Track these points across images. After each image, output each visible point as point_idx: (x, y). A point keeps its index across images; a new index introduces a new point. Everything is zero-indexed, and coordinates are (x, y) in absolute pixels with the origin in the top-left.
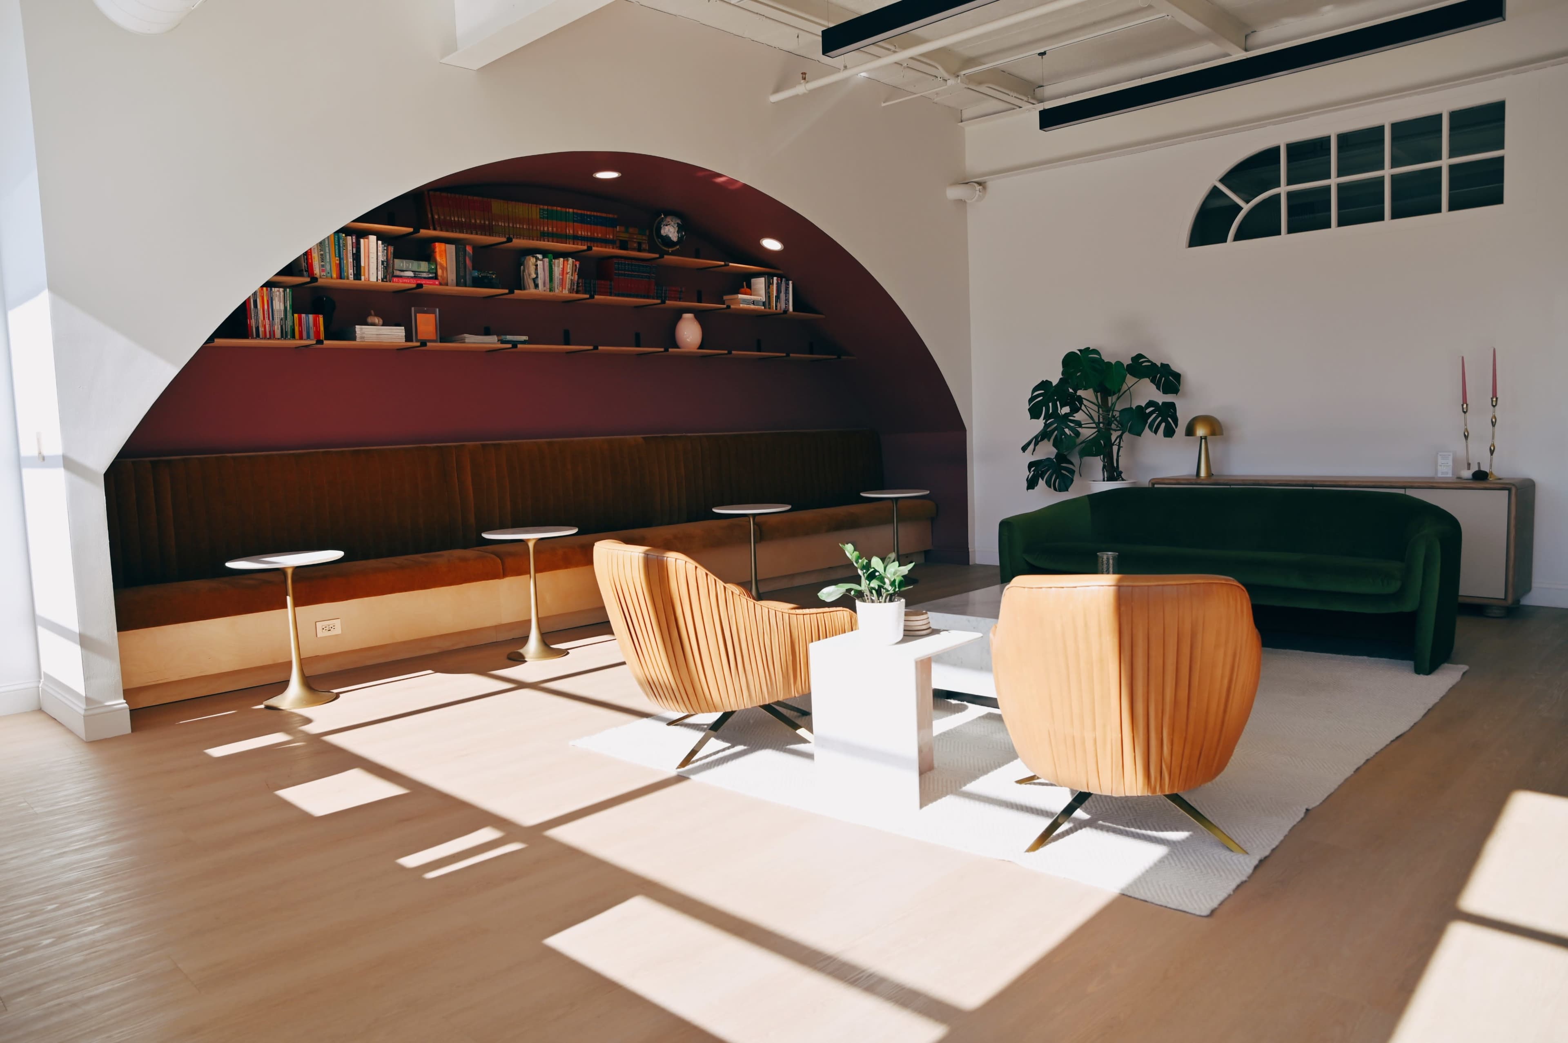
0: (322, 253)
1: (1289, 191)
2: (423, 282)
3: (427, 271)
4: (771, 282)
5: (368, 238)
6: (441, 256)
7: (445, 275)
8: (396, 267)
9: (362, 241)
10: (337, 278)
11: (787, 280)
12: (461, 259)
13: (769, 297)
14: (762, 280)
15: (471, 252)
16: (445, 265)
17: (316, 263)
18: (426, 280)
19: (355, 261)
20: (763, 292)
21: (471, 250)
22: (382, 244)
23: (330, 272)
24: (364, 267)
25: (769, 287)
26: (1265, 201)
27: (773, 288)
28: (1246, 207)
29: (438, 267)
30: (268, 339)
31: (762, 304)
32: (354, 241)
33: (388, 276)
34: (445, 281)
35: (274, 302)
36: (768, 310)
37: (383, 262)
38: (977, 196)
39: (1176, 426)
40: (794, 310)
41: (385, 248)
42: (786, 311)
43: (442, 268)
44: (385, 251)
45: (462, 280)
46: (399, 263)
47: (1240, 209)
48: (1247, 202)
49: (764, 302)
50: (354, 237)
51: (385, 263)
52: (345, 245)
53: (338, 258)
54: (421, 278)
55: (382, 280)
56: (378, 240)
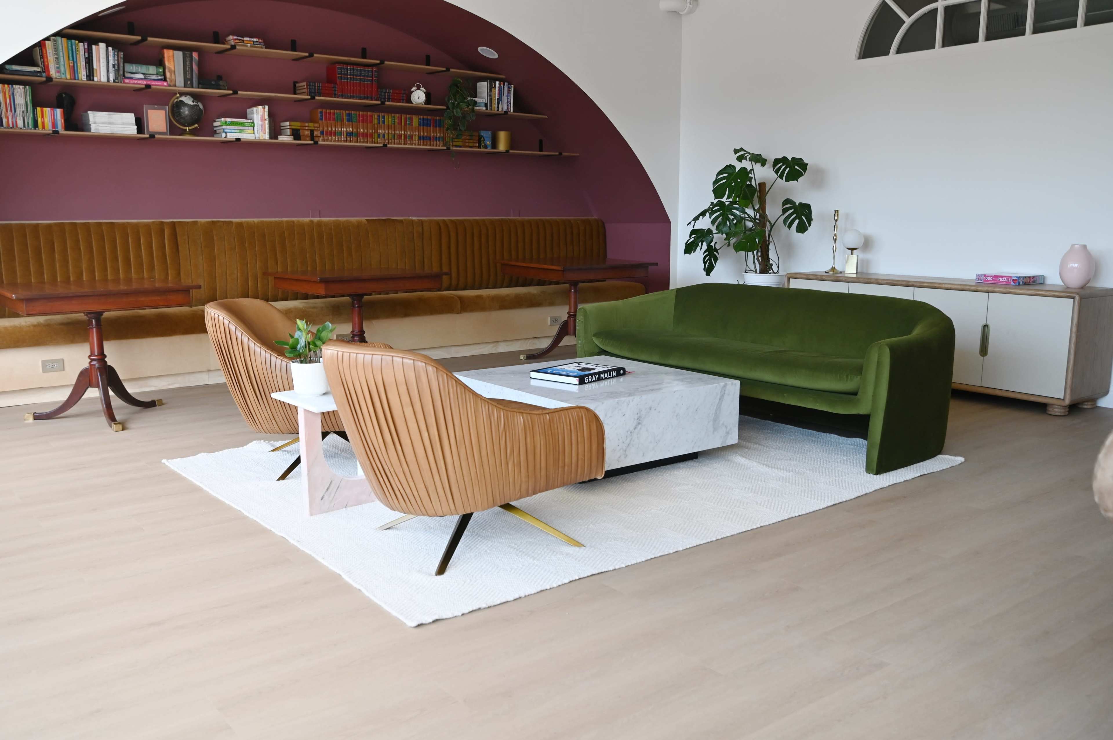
0: (56, 56)
1: (946, 5)
2: (153, 83)
3: (155, 73)
4: (494, 86)
5: (98, 45)
6: (169, 61)
7: (173, 77)
8: (126, 69)
9: (94, 47)
10: (71, 79)
11: (510, 84)
12: (188, 63)
13: (491, 99)
14: (485, 84)
15: (197, 58)
16: (173, 69)
17: (51, 65)
18: (155, 81)
19: (87, 65)
20: (485, 95)
21: (197, 56)
22: (113, 50)
23: (64, 73)
24: (96, 70)
25: (491, 90)
26: (925, 15)
27: (495, 92)
28: (908, 21)
29: (167, 71)
30: (11, 128)
31: (484, 105)
32: (86, 47)
33: (119, 78)
34: (173, 83)
35: (15, 97)
36: (489, 111)
37: (114, 66)
38: (687, 8)
39: (810, 225)
40: (514, 111)
41: (116, 53)
42: (506, 113)
43: (170, 71)
44: (116, 56)
45: (189, 82)
46: (130, 67)
47: (904, 22)
48: (909, 15)
49: (485, 104)
50: (86, 44)
51: (116, 67)
52: (77, 50)
53: (72, 62)
54: (151, 80)
55: (114, 81)
56: (107, 47)
